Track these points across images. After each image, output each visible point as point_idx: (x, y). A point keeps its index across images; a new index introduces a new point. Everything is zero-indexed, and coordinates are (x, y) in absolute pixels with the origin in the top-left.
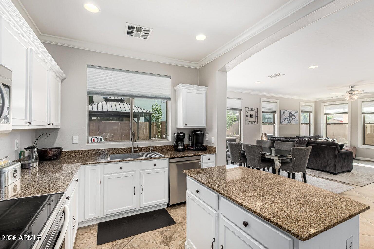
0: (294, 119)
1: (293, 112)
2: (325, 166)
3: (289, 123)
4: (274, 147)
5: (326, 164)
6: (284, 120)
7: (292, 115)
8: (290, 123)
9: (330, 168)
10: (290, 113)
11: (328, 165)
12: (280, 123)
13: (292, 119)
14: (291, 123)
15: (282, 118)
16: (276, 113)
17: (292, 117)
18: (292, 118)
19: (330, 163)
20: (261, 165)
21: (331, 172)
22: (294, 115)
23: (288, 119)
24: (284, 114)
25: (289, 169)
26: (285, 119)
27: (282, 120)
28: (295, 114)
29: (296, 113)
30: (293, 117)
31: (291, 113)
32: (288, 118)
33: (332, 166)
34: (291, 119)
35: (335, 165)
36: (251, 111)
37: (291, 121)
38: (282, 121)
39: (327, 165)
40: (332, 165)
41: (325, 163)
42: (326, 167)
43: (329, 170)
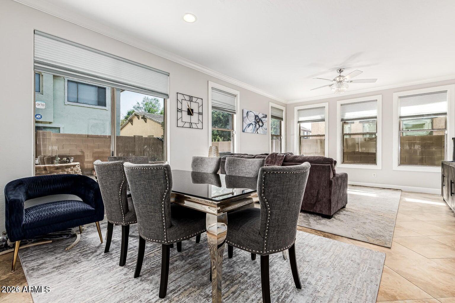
0: (262, 126)
1: (260, 116)
2: (313, 202)
3: (254, 132)
4: (223, 172)
5: (315, 198)
6: (248, 127)
7: (258, 120)
8: (256, 133)
9: (321, 207)
10: (256, 116)
11: (319, 202)
12: (242, 130)
13: (260, 126)
14: (258, 133)
15: (244, 123)
16: (235, 113)
17: (258, 122)
18: (259, 124)
19: (321, 197)
20: (172, 230)
21: (323, 213)
22: (262, 121)
23: (254, 126)
24: (247, 116)
25: (252, 241)
26: (249, 125)
27: (245, 125)
28: (263, 119)
29: (264, 117)
30: (261, 124)
31: (258, 116)
32: (254, 123)
33: (325, 202)
34: (258, 126)
35: (329, 199)
36: (189, 103)
37: (258, 129)
38: (244, 129)
39: (316, 201)
40: (325, 200)
41: (313, 196)
42: (314, 205)
43: (320, 211)
